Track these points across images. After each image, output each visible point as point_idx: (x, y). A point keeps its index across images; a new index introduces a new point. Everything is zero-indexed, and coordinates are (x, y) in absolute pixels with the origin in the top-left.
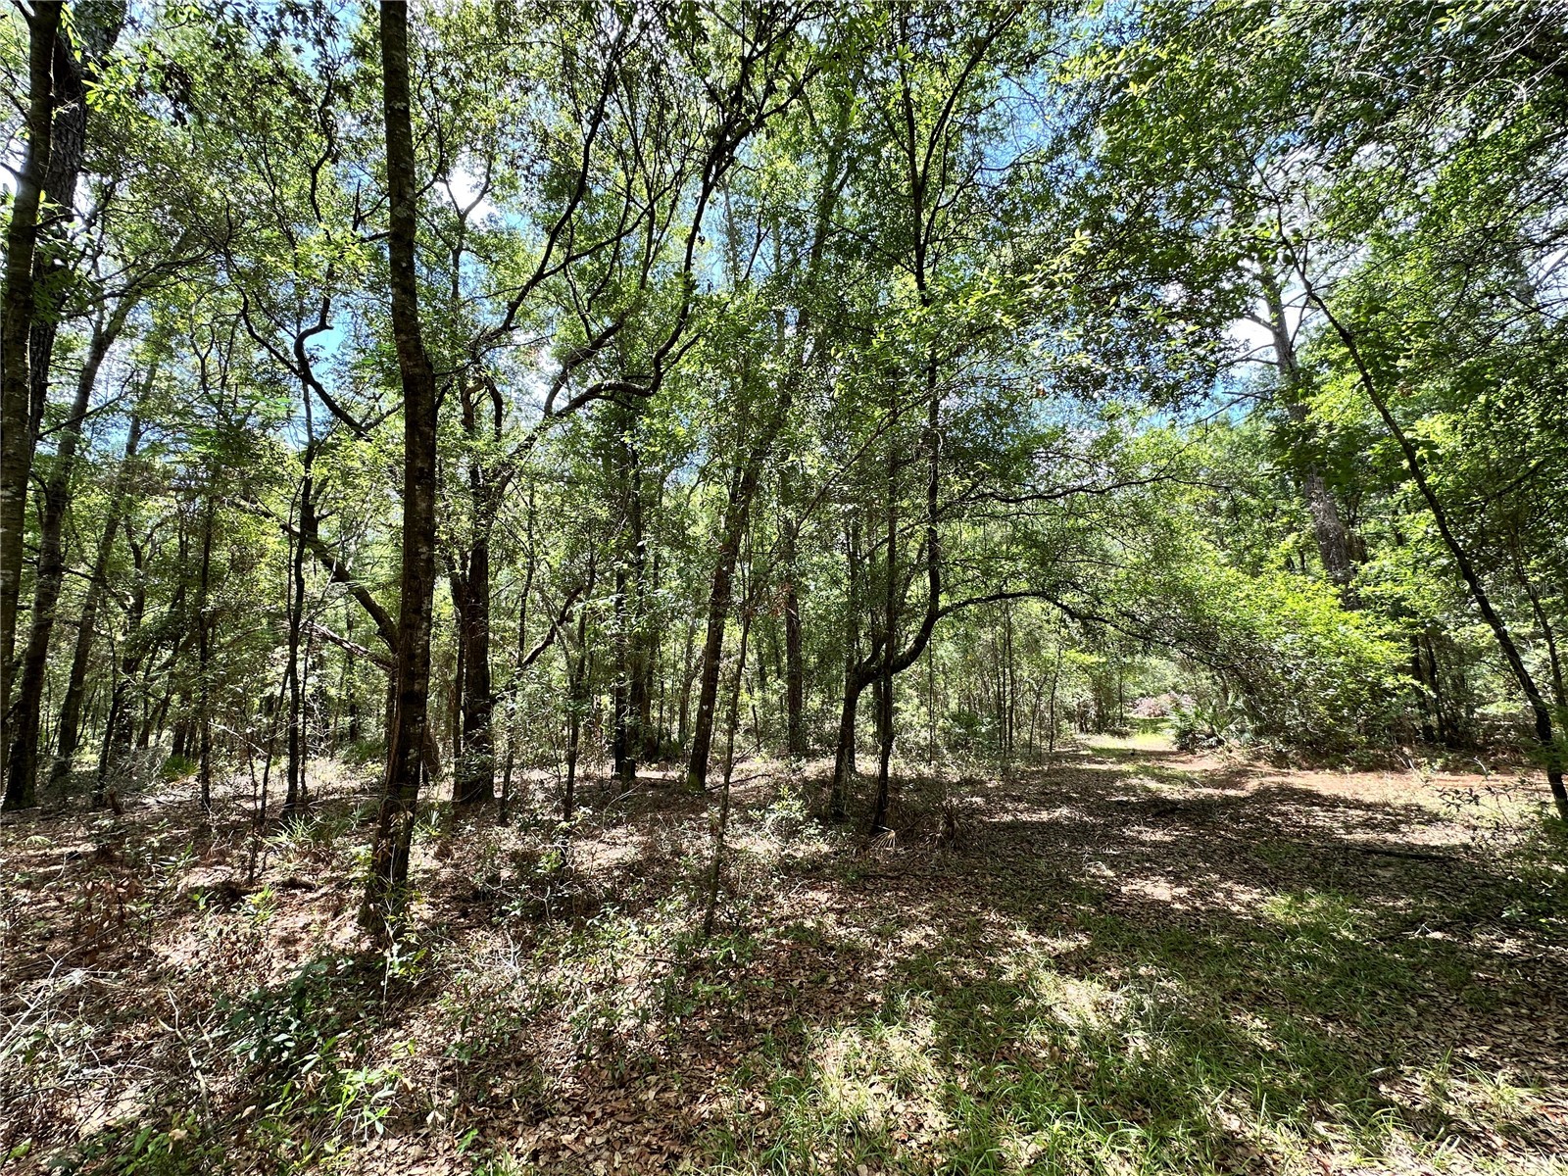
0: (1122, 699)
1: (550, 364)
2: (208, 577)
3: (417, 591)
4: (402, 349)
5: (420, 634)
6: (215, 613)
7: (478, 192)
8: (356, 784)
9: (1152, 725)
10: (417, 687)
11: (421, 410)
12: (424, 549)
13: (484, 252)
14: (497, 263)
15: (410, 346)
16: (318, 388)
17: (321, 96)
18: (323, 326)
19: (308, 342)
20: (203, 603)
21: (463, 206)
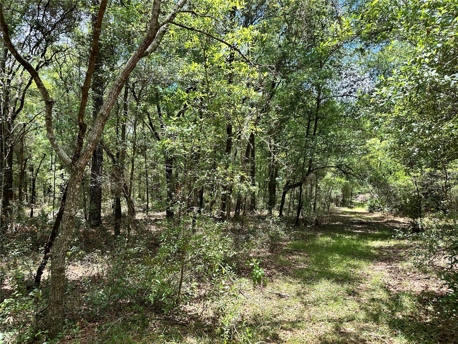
0: (352, 194)
9: (362, 205)
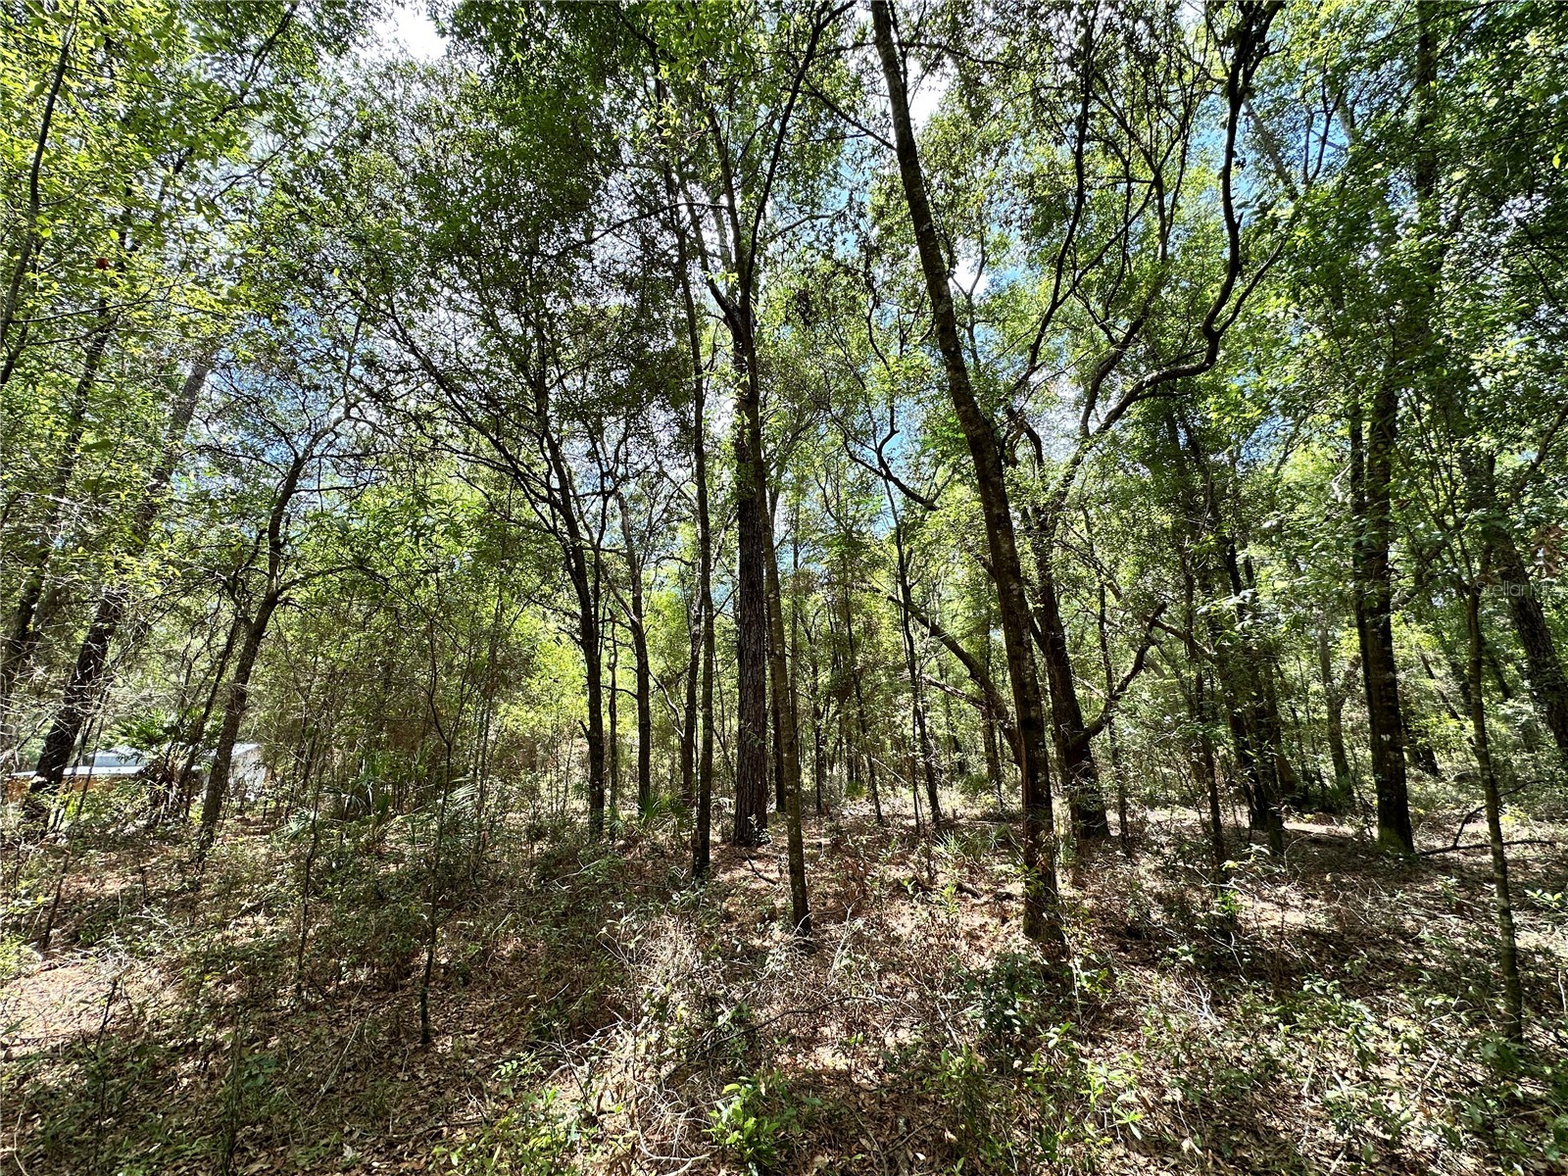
1: (1068, 390)
2: (853, 644)
3: (1016, 625)
4: (964, 419)
5: (1026, 664)
6: (862, 670)
7: (977, 269)
8: (977, 812)
10: (1033, 714)
11: (988, 464)
12: (1015, 586)
13: (991, 317)
14: (1005, 320)
15: (970, 414)
16: (897, 481)
17: (862, 264)
18: (893, 432)
19: (885, 451)
20: (854, 663)
21: (967, 288)
